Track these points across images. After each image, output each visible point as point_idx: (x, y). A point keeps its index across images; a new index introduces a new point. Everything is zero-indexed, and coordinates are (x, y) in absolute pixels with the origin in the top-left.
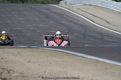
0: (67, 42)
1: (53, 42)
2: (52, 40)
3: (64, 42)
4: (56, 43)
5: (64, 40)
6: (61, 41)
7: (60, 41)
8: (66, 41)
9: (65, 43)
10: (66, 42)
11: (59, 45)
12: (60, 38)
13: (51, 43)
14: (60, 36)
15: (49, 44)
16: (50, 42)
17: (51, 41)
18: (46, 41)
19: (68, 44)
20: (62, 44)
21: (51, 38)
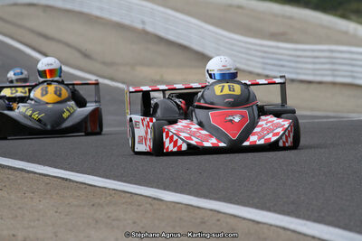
0: (286, 124)
1: (195, 127)
2: (187, 116)
3: (266, 121)
4: (214, 132)
5: (263, 111)
6: (243, 116)
7: (237, 119)
8: (278, 115)
9: (269, 131)
11: (235, 148)
12: (238, 102)
13: (183, 135)
14: (238, 90)
15: (167, 141)
16: (173, 129)
17: (182, 123)
18: (145, 123)
19: (292, 135)
20: (253, 138)
21: (177, 100)
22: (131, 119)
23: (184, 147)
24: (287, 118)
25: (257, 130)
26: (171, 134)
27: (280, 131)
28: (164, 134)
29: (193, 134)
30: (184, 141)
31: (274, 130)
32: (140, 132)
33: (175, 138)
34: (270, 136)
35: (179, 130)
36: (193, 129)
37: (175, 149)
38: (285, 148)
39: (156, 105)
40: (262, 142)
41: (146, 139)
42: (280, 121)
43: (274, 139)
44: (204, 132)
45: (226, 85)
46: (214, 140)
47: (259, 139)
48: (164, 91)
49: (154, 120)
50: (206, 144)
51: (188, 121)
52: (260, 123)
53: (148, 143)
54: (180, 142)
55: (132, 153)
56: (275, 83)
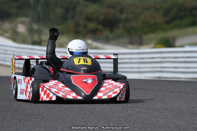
0: (122, 86)
1: (61, 85)
2: (55, 77)
3: (108, 84)
9: (111, 90)
10: (116, 87)
11: (88, 100)
13: (53, 90)
15: (42, 94)
16: (47, 85)
17: (52, 83)
18: (26, 80)
19: (125, 93)
20: (100, 95)
21: (47, 67)
22: (15, 78)
23: (54, 98)
24: (122, 82)
25: (102, 89)
26: (45, 89)
27: (118, 90)
28: (40, 89)
29: (60, 90)
30: (54, 94)
31: (113, 90)
32: (21, 86)
33: (48, 92)
34: (111, 93)
35: (50, 87)
36: (60, 87)
37: (48, 99)
38: (120, 102)
39: (34, 69)
40: (106, 97)
41: (26, 91)
42: (117, 84)
43: (113, 95)
44: (67, 89)
45: (82, 58)
46: (74, 94)
47: (104, 95)
48: (37, 60)
49: (33, 79)
50: (69, 97)
51: (56, 81)
52: (104, 85)
53: (28, 94)
54: (51, 95)
55: (15, 100)
56: (110, 58)
